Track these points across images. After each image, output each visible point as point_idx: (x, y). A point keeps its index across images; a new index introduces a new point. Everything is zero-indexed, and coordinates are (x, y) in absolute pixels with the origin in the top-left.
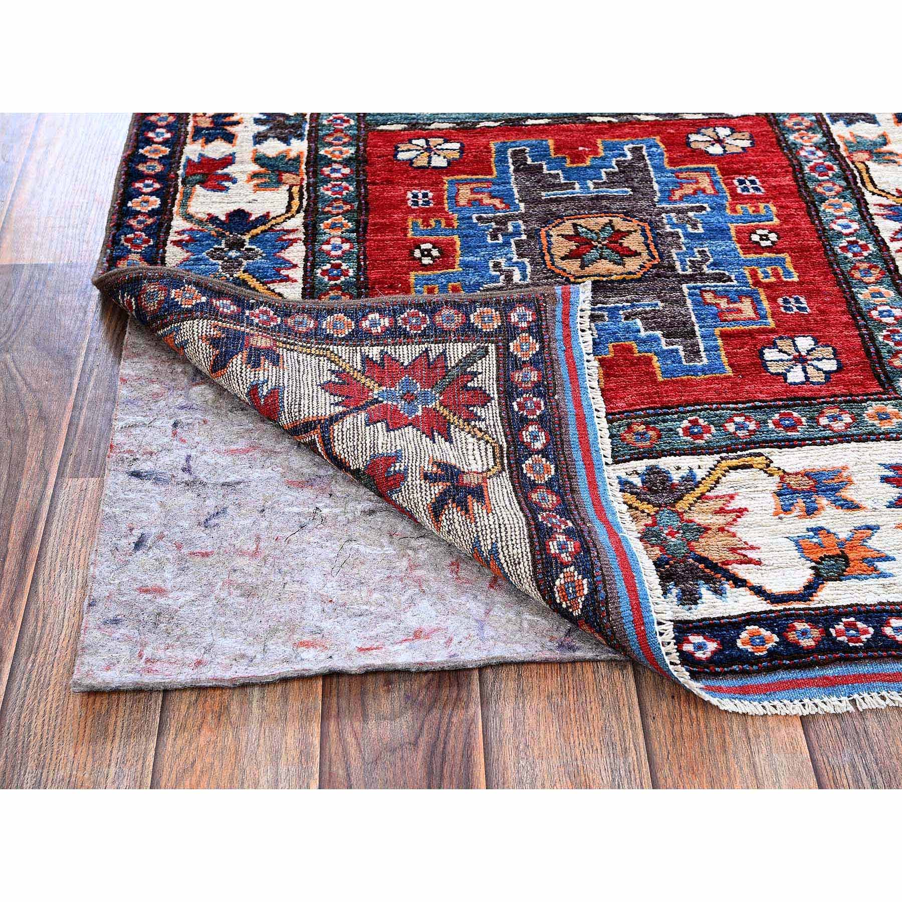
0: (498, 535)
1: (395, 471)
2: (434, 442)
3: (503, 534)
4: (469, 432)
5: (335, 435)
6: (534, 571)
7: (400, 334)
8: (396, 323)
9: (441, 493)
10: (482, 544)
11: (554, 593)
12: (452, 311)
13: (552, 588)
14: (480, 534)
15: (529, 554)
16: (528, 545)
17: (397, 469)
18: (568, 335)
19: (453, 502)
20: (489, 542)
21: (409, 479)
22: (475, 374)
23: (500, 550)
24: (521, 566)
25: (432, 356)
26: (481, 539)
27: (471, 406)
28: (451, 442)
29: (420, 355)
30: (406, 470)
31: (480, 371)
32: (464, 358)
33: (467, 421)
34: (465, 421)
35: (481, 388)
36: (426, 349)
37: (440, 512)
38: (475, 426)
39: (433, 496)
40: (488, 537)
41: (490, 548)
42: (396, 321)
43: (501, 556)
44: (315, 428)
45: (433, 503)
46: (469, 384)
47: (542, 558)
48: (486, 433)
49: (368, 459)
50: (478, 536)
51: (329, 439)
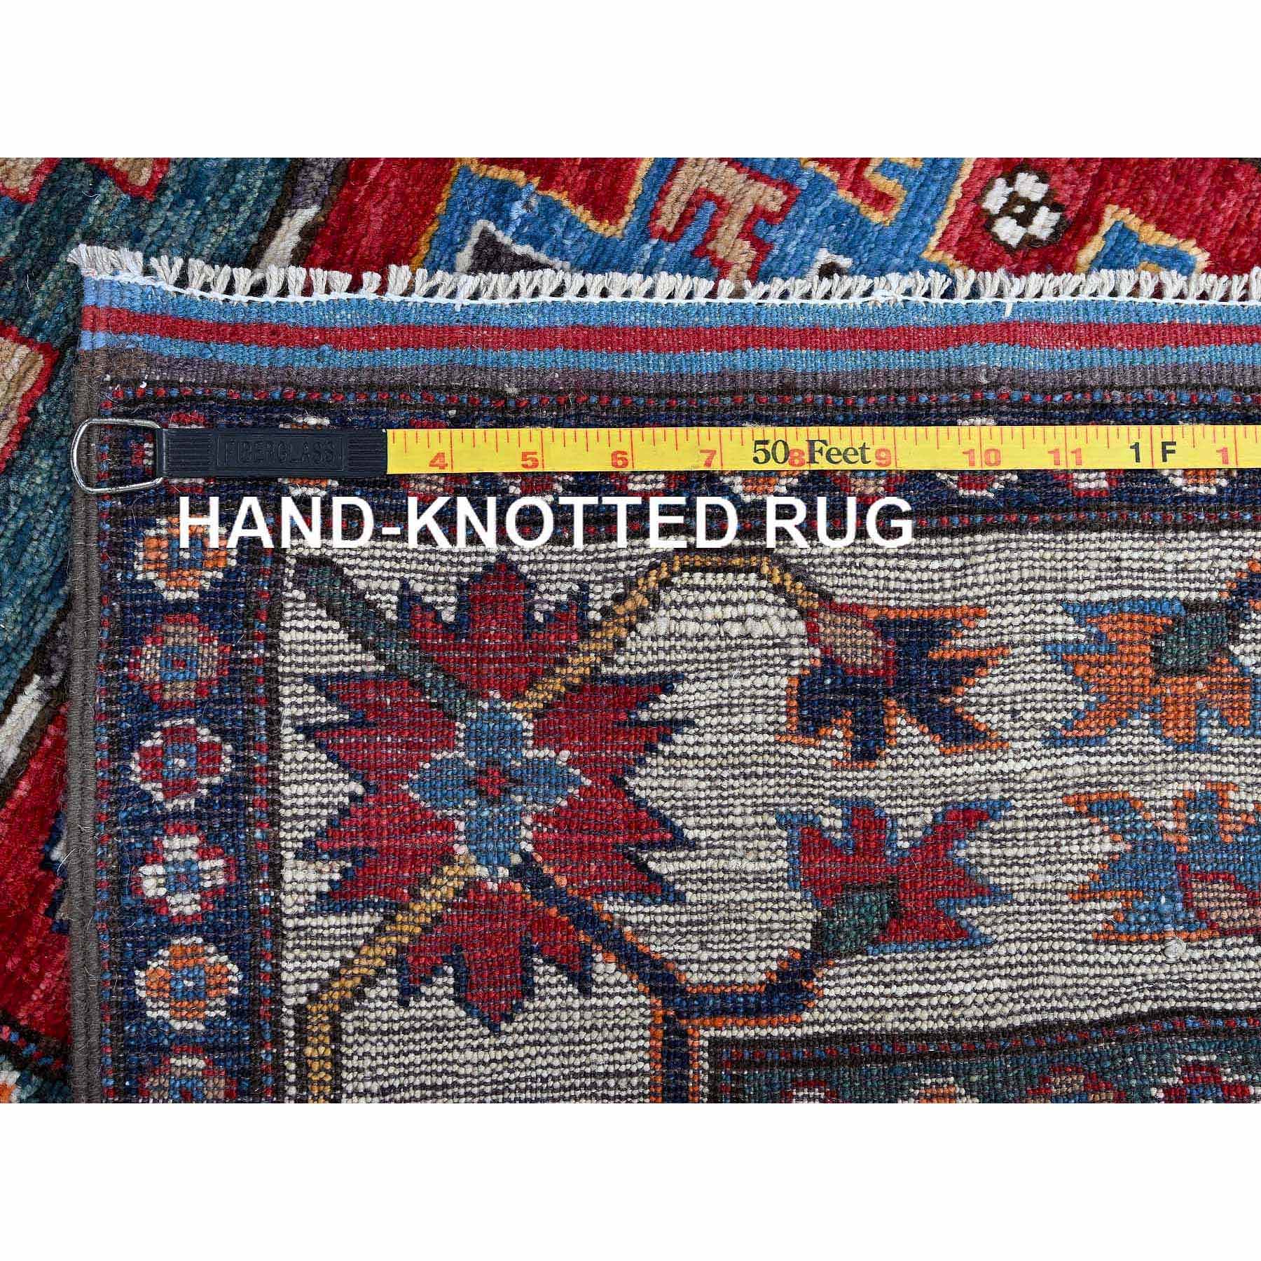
0: (1049, 597)
1: (843, 829)
2: (690, 723)
3: (1049, 586)
4: (631, 627)
5: (717, 980)
6: (1144, 528)
7: (237, 804)
8: (186, 814)
9: (920, 721)
10: (1059, 636)
11: (1196, 496)
12: (148, 650)
13: (1186, 498)
14: (1038, 638)
15: (1104, 535)
16: (1082, 536)
17: (839, 824)
18: (274, 331)
19: (946, 692)
20: (1059, 620)
21: (872, 794)
22: (408, 599)
23: (1082, 598)
24: (1124, 555)
25: (328, 713)
26: (1049, 637)
27: (530, 617)
28: (678, 677)
29: (319, 746)
30: (843, 802)
31: (396, 585)
32: (344, 625)
33: (585, 630)
34: (584, 636)
35: (460, 587)
36: (298, 730)
37: (968, 725)
38: (605, 612)
39: (927, 739)
40: (1049, 620)
41: (1071, 620)
42: (177, 814)
43: (1096, 597)
44: (684, 1034)
45: (944, 739)
46: (448, 616)
47: (1119, 508)
48: (630, 584)
49: (798, 895)
50: (1044, 643)
51: (723, 996)
